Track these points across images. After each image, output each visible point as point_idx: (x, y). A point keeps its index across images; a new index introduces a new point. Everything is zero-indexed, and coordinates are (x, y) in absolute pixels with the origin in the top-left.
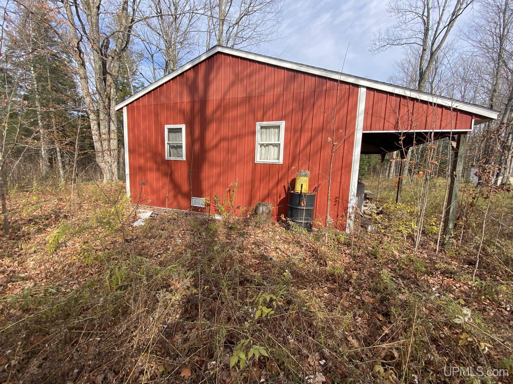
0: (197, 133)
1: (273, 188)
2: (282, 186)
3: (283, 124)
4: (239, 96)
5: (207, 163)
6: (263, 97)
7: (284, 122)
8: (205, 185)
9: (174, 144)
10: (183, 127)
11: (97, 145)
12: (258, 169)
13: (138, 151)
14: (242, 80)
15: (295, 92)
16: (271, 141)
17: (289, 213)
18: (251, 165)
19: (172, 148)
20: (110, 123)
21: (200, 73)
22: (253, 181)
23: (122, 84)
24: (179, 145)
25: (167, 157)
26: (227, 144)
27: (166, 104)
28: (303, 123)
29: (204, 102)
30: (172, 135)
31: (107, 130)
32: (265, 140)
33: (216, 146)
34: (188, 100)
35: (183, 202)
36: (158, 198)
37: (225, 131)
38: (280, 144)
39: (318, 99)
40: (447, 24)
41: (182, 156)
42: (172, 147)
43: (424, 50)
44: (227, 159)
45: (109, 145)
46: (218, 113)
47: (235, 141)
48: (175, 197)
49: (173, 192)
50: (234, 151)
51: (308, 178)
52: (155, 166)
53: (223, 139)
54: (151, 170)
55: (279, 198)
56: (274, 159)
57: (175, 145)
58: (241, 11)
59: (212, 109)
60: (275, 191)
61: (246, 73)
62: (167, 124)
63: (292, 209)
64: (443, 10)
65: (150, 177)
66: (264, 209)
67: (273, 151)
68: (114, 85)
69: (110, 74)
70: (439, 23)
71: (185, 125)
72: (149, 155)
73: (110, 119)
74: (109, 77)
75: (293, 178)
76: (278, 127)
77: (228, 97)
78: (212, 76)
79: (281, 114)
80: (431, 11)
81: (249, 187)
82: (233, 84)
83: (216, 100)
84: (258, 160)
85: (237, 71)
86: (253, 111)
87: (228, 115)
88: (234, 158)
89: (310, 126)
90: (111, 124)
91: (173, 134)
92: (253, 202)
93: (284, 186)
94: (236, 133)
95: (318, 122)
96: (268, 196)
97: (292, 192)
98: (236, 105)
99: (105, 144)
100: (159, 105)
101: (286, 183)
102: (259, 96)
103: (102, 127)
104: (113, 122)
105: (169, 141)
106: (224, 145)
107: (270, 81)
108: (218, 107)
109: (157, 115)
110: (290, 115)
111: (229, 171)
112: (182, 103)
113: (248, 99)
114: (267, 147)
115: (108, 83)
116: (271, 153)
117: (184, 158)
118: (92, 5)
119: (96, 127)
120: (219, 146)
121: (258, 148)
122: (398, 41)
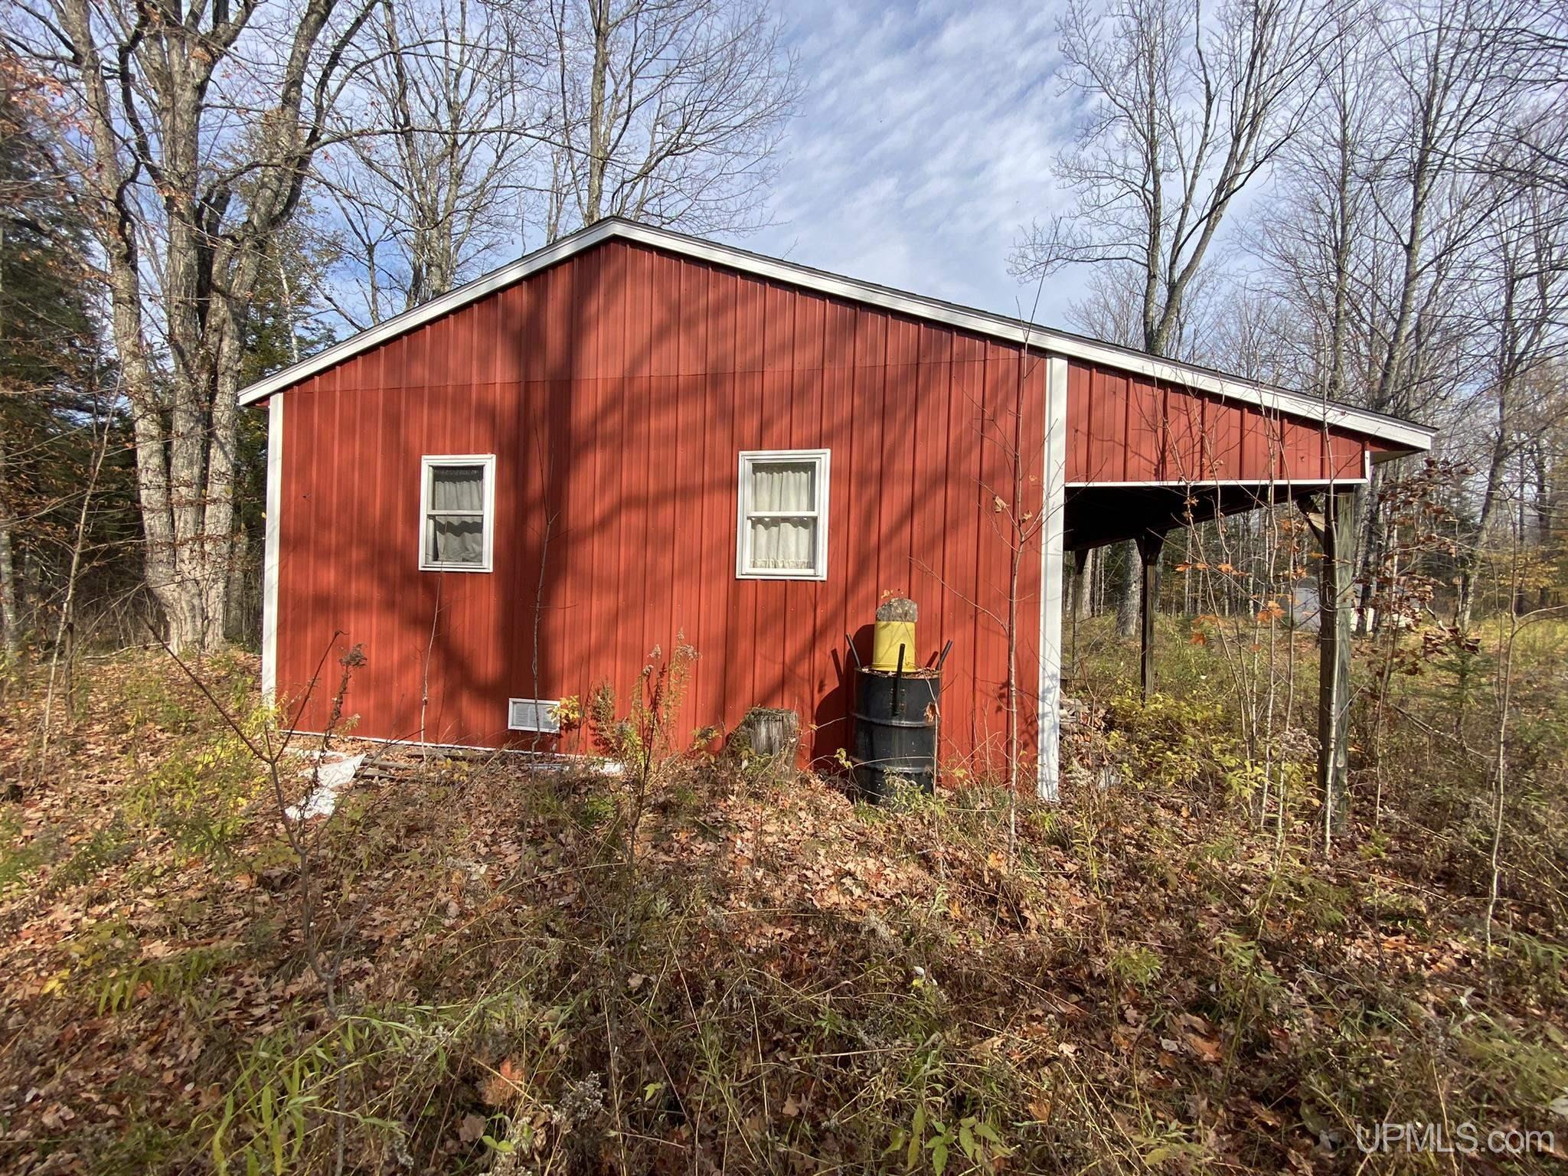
0: (537, 482)
1: (798, 660)
2: (829, 652)
3: (823, 458)
4: (681, 372)
5: (569, 580)
6: (757, 377)
7: (828, 451)
8: (563, 655)
9: (450, 519)
10: (489, 463)
11: (154, 523)
12: (748, 597)
13: (316, 543)
14: (691, 323)
15: (857, 364)
16: (787, 509)
17: (862, 740)
18: (723, 584)
19: (443, 532)
20: (209, 447)
21: (550, 296)
22: (729, 639)
23: (259, 330)
24: (469, 520)
25: (424, 562)
26: (642, 516)
27: (430, 388)
28: (887, 457)
29: (564, 384)
30: (447, 488)
31: (196, 470)
32: (767, 506)
33: (604, 524)
34: (508, 379)
35: (478, 717)
36: (384, 706)
37: (634, 476)
38: (815, 519)
39: (927, 387)
40: (1207, 211)
41: (478, 557)
42: (441, 527)
43: (1151, 276)
44: (641, 564)
45: (200, 523)
46: (613, 422)
47: (670, 510)
48: (450, 698)
49: (441, 683)
50: (668, 540)
51: (911, 626)
52: (376, 594)
53: (628, 502)
54: (361, 605)
55: (820, 690)
56: (797, 566)
57: (455, 521)
58: (653, 144)
59: (591, 408)
60: (804, 669)
61: (702, 302)
62: (429, 453)
63: (869, 728)
64: (1195, 177)
65: (356, 631)
66: (774, 731)
67: (795, 540)
68: (233, 326)
69: (223, 293)
70: (1185, 210)
71: (494, 457)
72: (356, 555)
73: (211, 434)
74: (217, 303)
75: (861, 623)
76: (809, 467)
77: (645, 373)
78: (593, 306)
79: (815, 429)
80: (1161, 179)
81: (716, 658)
82: (661, 334)
83: (605, 380)
84: (745, 567)
85: (675, 295)
86: (728, 416)
87: (644, 427)
88: (665, 563)
89: (909, 467)
90: (215, 452)
91: (449, 486)
92: (730, 707)
93: (834, 653)
94: (670, 485)
95: (931, 452)
96: (782, 684)
97: (866, 670)
98: (672, 397)
99: (185, 519)
100: (404, 391)
101: (839, 642)
102: (748, 373)
103: (177, 462)
104: (222, 446)
105: (434, 508)
106: (632, 520)
107: (782, 328)
108: (614, 402)
109: (394, 422)
110: (846, 434)
111: (649, 606)
112: (486, 385)
113: (713, 380)
114: (774, 529)
115: (214, 321)
116: (786, 546)
117: (488, 565)
118: (178, 79)
119: (156, 461)
120: (615, 525)
121: (745, 530)
122: (1083, 252)
